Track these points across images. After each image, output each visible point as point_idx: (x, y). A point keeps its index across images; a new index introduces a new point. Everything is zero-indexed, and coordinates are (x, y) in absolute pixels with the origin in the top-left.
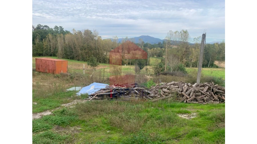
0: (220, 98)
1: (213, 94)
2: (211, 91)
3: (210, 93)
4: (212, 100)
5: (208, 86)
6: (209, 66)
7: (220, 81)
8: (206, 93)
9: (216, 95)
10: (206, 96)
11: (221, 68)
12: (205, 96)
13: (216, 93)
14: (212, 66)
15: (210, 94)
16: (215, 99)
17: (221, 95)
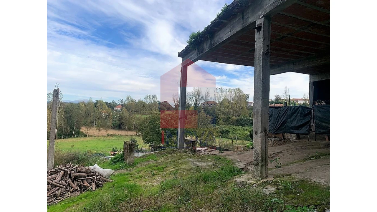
0: (81, 185)
1: (71, 182)
2: (68, 177)
3: (66, 181)
4: (69, 191)
5: (63, 170)
6: (74, 135)
7: (84, 157)
8: (60, 182)
9: (75, 181)
10: (60, 187)
11: (90, 136)
12: (58, 188)
13: (75, 179)
14: (78, 134)
15: (66, 183)
16: (73, 190)
17: (82, 180)
